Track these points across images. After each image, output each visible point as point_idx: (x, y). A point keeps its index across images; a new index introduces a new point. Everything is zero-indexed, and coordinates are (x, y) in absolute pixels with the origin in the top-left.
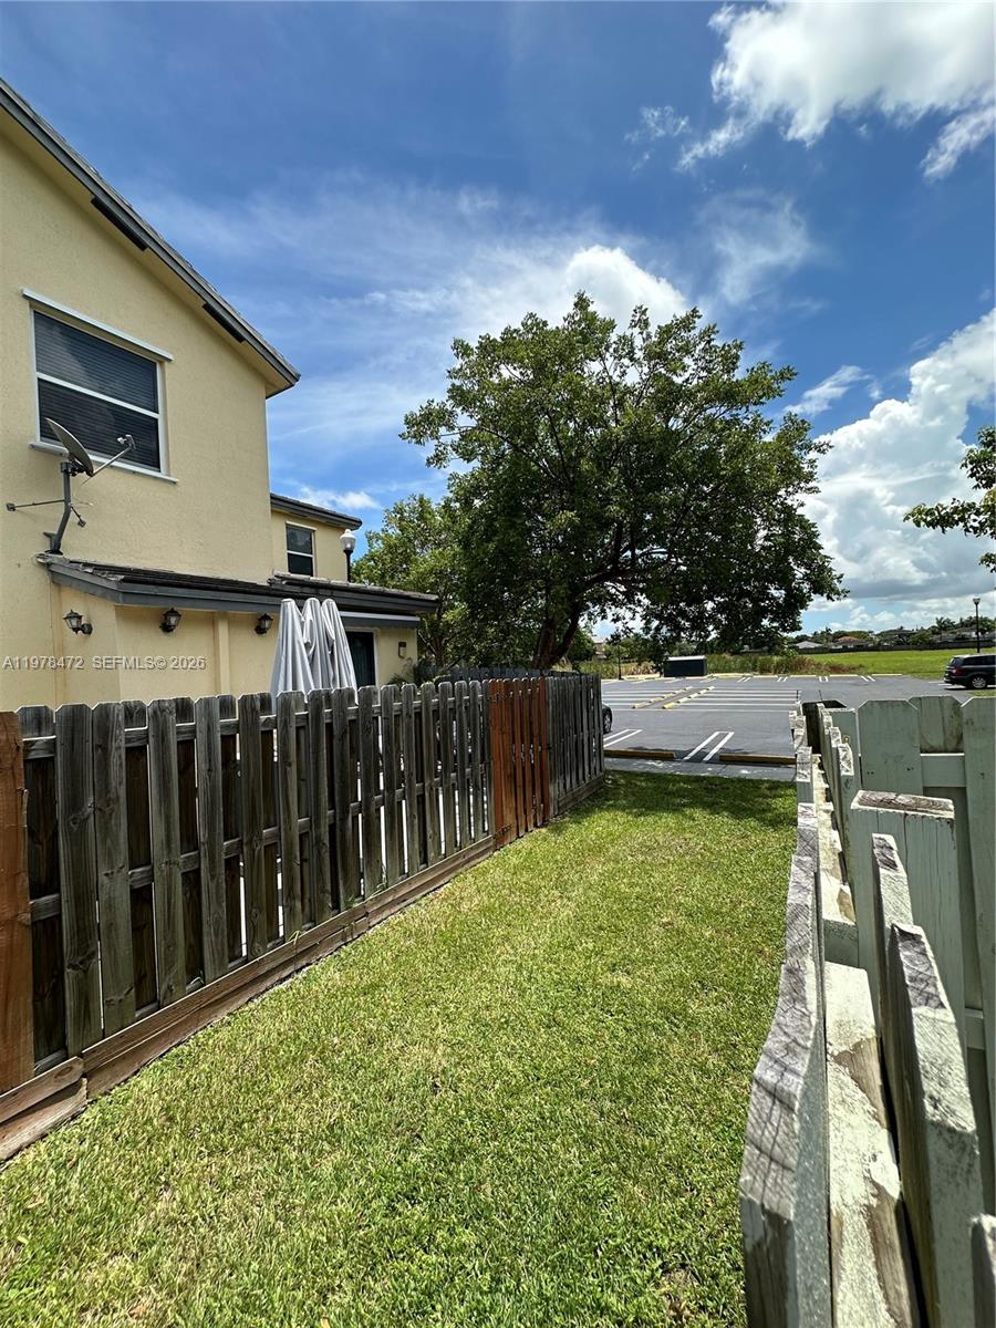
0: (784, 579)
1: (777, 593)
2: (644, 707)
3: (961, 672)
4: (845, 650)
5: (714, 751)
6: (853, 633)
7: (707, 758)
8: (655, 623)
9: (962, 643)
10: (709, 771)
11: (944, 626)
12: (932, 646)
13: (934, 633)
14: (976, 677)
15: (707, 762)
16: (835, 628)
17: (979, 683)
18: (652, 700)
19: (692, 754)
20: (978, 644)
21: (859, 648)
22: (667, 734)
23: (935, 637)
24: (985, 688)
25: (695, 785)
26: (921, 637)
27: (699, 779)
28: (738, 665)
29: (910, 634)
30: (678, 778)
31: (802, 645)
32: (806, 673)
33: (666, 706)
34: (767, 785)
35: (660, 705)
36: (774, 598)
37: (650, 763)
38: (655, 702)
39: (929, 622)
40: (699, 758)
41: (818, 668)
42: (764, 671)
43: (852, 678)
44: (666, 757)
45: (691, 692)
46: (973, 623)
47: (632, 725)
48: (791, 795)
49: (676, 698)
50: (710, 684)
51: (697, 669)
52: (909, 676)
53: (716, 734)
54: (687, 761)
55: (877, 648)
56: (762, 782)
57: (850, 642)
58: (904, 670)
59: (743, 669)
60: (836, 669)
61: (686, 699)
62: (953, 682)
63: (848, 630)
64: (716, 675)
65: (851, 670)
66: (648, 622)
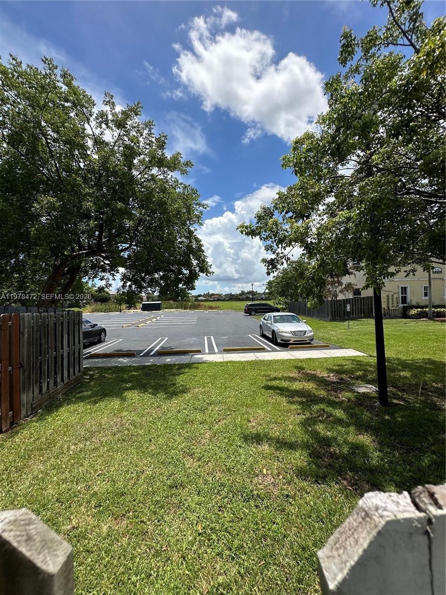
0: (188, 265)
1: (186, 272)
2: (127, 327)
3: (249, 309)
4: (214, 300)
5: (157, 348)
6: (217, 294)
7: (152, 354)
8: (129, 283)
9: (247, 299)
10: (150, 362)
11: (243, 293)
12: (240, 300)
13: (240, 295)
14: (252, 311)
15: (152, 356)
16: (211, 292)
17: (253, 313)
18: (133, 322)
19: (145, 352)
20: (253, 300)
21: (219, 300)
22: (135, 340)
23: (240, 297)
24: (255, 315)
25: (140, 372)
26: (237, 297)
27: (145, 367)
28: (176, 306)
29: (234, 295)
30: (132, 369)
31: (200, 298)
32: (201, 309)
33: (139, 326)
34: (177, 367)
35: (137, 325)
36: (184, 274)
37: (121, 360)
38: (135, 324)
39: (239, 292)
40: (147, 354)
41: (205, 308)
42: (185, 308)
43: (215, 312)
44: (130, 354)
45: (153, 318)
46: (251, 293)
47: (118, 337)
48: (187, 372)
49: (144, 322)
50: (162, 314)
51: (157, 307)
52: (233, 310)
53: (160, 338)
54: (142, 356)
55: (224, 300)
56: (175, 365)
57: (216, 297)
58: (232, 308)
59: (177, 308)
60: (211, 308)
61: (150, 322)
62: (246, 313)
63: (215, 293)
64: (166, 310)
65: (216, 308)
66: (125, 283)
